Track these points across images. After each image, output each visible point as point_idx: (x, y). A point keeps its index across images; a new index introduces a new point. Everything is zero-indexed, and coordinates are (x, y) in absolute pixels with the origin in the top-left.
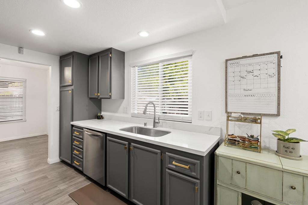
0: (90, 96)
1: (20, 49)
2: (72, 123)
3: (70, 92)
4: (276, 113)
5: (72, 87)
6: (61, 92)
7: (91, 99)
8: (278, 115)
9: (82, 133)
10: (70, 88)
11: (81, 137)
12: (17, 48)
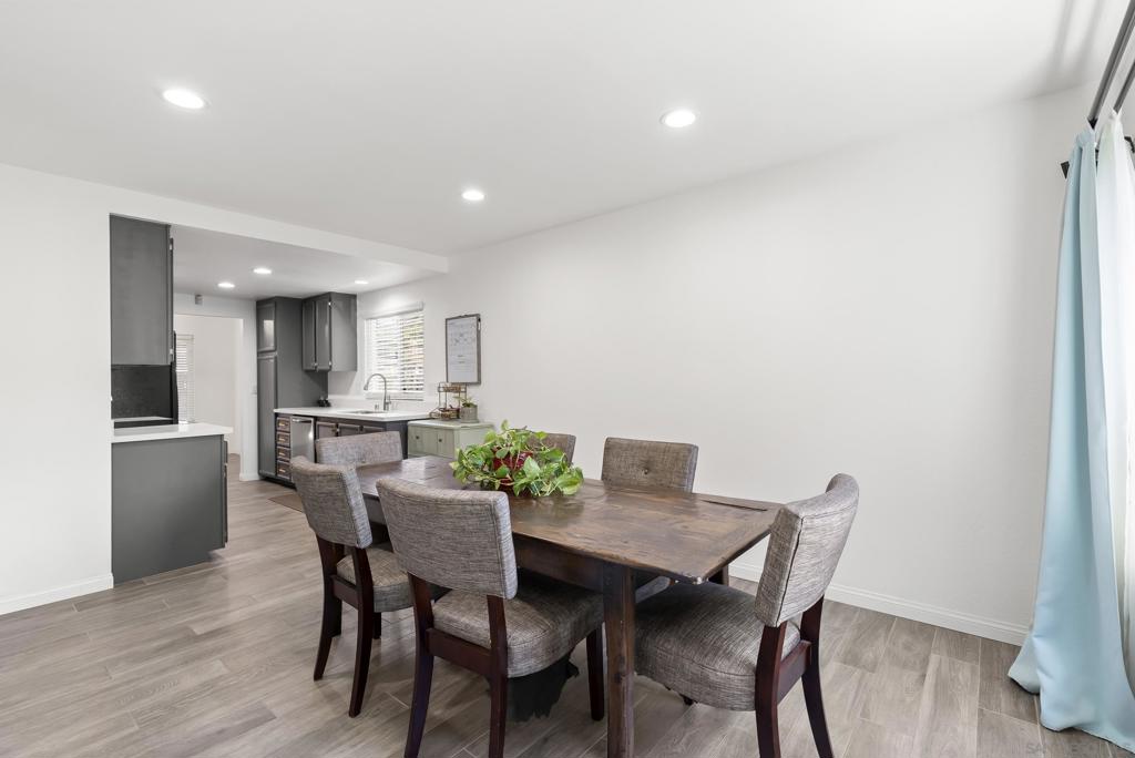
0: (305, 368)
1: (198, 298)
2: (275, 411)
3: (272, 361)
4: (475, 380)
5: (276, 353)
6: (259, 361)
7: (307, 372)
8: (479, 383)
9: (287, 423)
10: (272, 356)
11: (287, 430)
12: (193, 297)
